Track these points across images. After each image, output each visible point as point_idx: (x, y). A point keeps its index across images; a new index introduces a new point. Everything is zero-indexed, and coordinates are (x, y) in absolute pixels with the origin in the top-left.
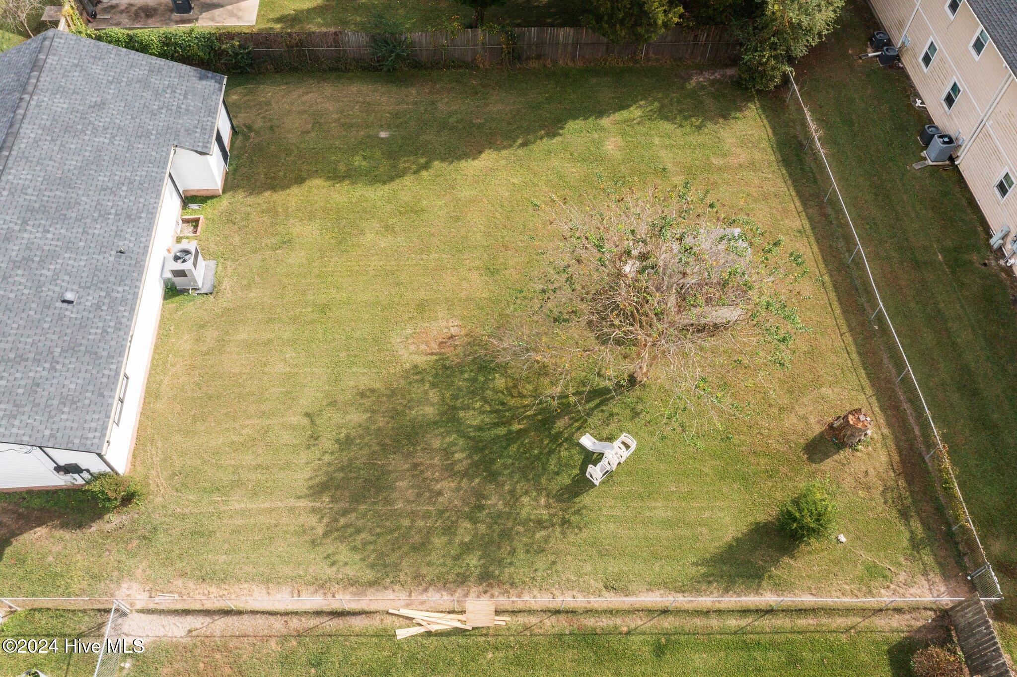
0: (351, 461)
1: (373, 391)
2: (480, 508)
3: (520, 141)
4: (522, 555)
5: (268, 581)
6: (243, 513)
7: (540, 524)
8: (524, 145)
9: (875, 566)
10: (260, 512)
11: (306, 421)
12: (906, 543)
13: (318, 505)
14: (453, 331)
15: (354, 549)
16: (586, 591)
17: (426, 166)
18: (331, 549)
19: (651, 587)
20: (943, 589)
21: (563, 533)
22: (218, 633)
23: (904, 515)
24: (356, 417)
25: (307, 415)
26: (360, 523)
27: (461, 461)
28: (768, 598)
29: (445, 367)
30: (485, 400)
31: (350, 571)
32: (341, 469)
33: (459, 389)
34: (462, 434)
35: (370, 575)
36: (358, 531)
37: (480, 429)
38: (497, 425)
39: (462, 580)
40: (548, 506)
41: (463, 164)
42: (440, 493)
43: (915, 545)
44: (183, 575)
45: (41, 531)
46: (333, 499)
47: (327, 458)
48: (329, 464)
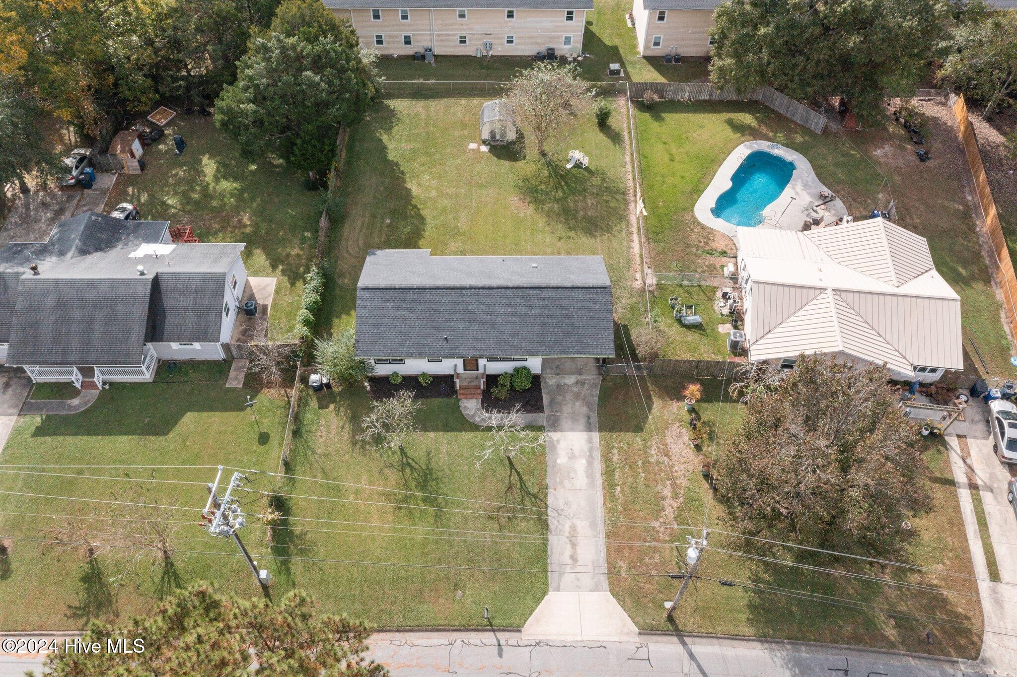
3: (401, 175)
4: (615, 185)
5: (629, 247)
14: (517, 199)
16: (626, 172)
19: (624, 157)
20: (620, 98)
21: (606, 175)
22: (649, 260)
26: (605, 224)
27: (579, 198)
28: (626, 133)
29: (535, 201)
30: (550, 192)
31: (624, 227)
33: (546, 198)
34: (567, 197)
37: (564, 193)
38: (562, 188)
39: (624, 200)
40: (596, 178)
42: (592, 204)
44: (628, 271)
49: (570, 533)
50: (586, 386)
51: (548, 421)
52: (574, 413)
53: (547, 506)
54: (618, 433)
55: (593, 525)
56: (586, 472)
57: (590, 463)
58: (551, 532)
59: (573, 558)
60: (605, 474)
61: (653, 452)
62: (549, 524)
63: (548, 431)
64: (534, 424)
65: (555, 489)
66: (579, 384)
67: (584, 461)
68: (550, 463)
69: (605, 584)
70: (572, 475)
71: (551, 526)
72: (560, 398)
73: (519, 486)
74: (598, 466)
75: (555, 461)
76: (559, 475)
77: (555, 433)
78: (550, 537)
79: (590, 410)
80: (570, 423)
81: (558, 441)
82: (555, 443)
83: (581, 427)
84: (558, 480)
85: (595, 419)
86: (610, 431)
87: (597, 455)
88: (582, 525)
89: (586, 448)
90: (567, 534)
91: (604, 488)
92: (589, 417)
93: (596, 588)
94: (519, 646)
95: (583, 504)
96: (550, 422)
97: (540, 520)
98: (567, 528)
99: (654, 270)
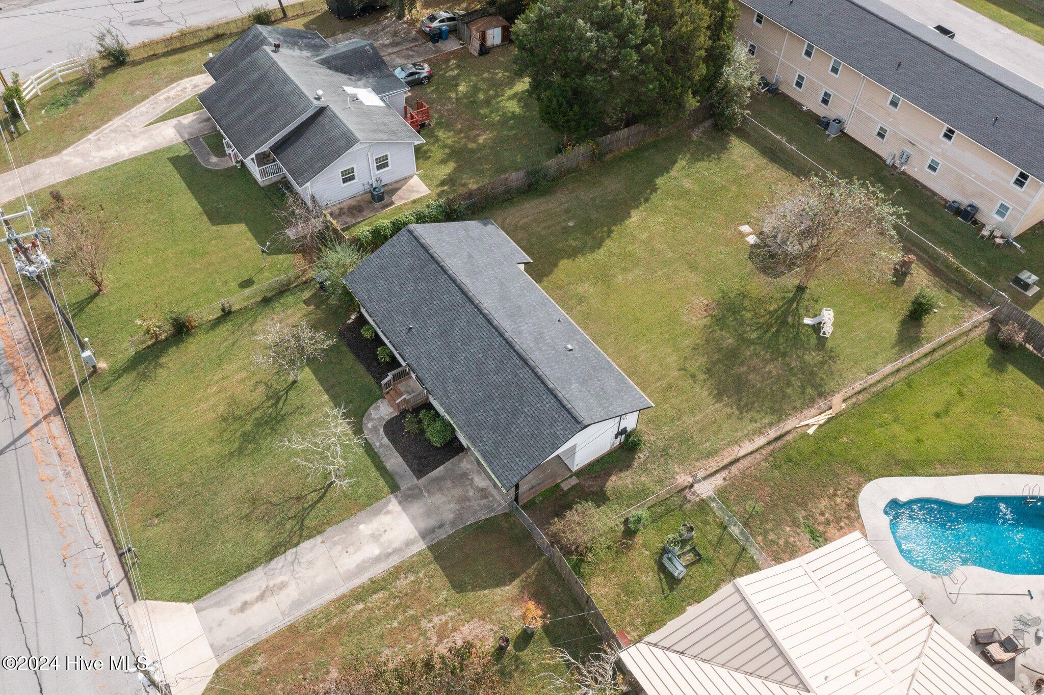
0: (719, 378)
1: (697, 345)
2: (792, 369)
3: (642, 200)
4: (826, 378)
5: (737, 442)
6: (696, 423)
9: (955, 316)
10: (703, 418)
11: (683, 372)
12: (958, 302)
13: (725, 403)
14: (705, 302)
15: (758, 411)
16: (862, 379)
17: (610, 232)
18: (749, 417)
19: (884, 364)
20: (983, 311)
21: (834, 362)
22: (737, 473)
24: (702, 360)
25: (679, 370)
26: (750, 401)
27: (765, 355)
28: (929, 346)
29: (718, 320)
30: (748, 325)
31: (766, 421)
32: (719, 384)
33: (734, 326)
34: (754, 344)
35: (774, 418)
36: (753, 404)
37: (759, 338)
38: (765, 333)
39: (812, 401)
40: (818, 355)
41: (627, 222)
42: (770, 372)
43: (961, 300)
44: (698, 460)
45: (613, 478)
46: (729, 397)
47: (708, 382)
48: (712, 384)
49: (274, 586)
50: (484, 502)
51: (409, 489)
52: (438, 508)
53: (296, 545)
54: (438, 568)
55: (297, 604)
56: (364, 561)
57: (378, 559)
58: (265, 567)
59: (245, 606)
60: (372, 582)
61: (436, 620)
62: (276, 559)
63: (396, 497)
64: (397, 478)
65: (323, 542)
66: (482, 493)
67: (377, 551)
68: (353, 519)
69: (228, 656)
70: (351, 550)
71: (273, 563)
72: (449, 484)
73: (306, 505)
74: (378, 570)
75: (359, 523)
76: (344, 536)
77: (397, 504)
78: (259, 569)
79: (453, 523)
80: (421, 511)
81: (388, 512)
82: (384, 510)
83: (423, 525)
84: (336, 538)
85: (442, 535)
86: (436, 558)
87: (395, 561)
88: (292, 593)
89: (396, 545)
90: (271, 583)
91: (352, 591)
92: (441, 526)
93: (218, 650)
94: (117, 608)
95: (319, 580)
96: (409, 492)
97: (275, 548)
98: (279, 580)
99: (726, 486)
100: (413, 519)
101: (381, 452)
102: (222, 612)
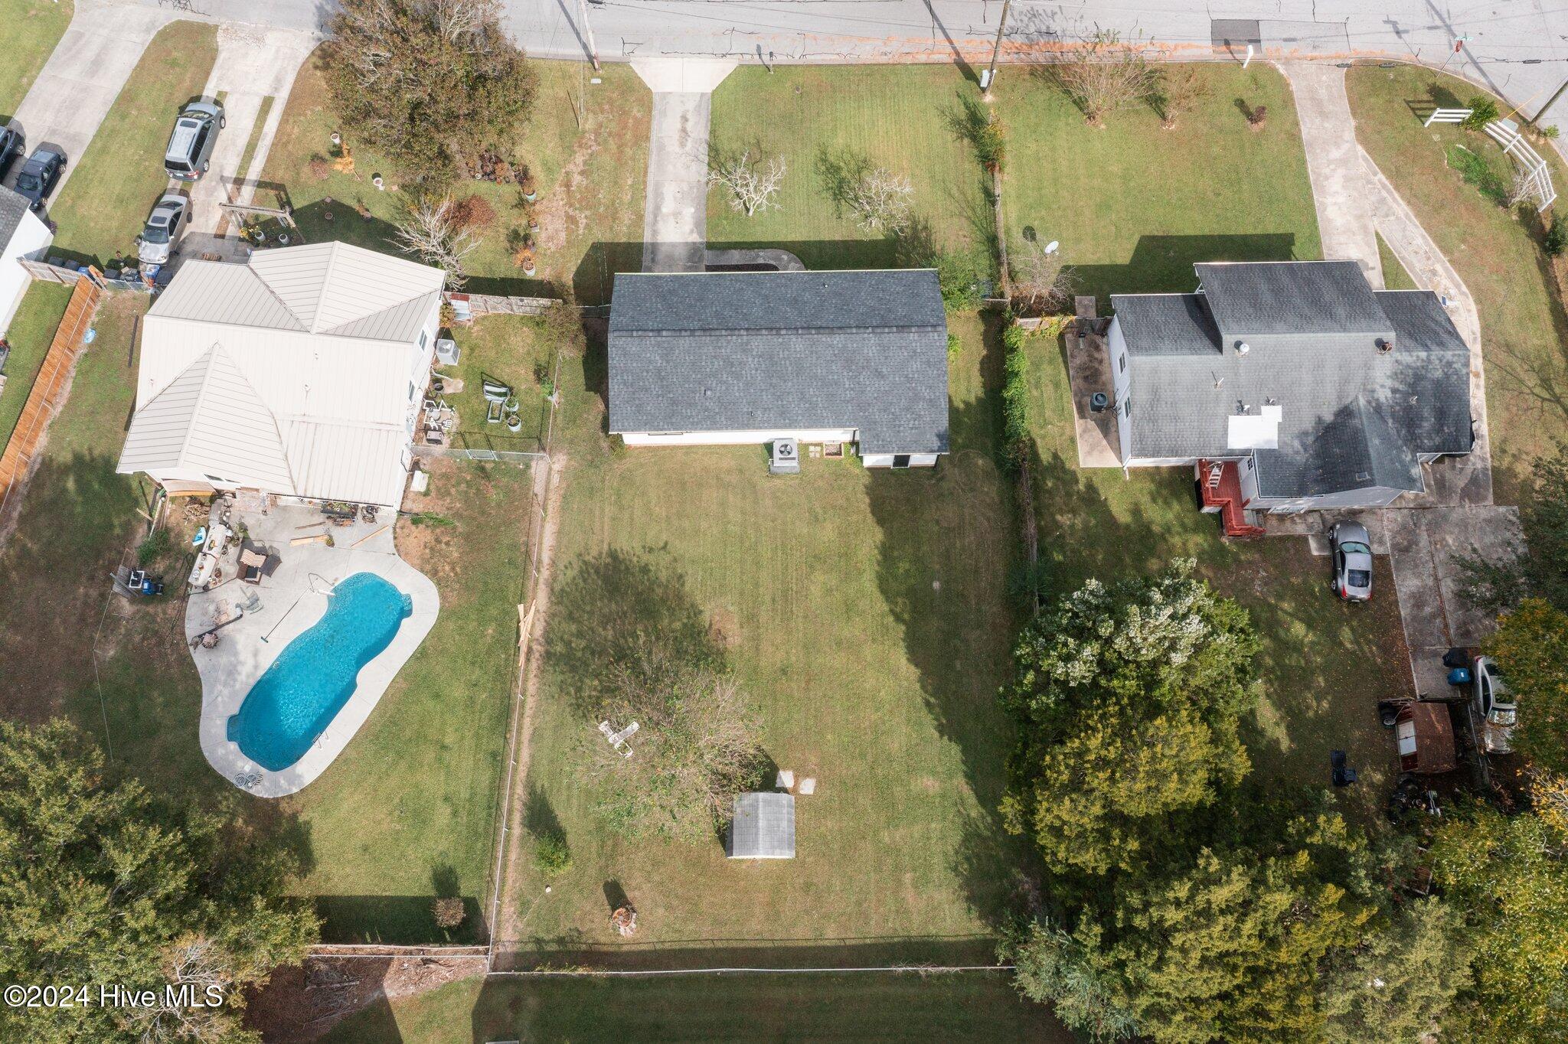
0: (633, 575)
1: (683, 585)
2: (593, 653)
4: (560, 678)
5: (560, 533)
6: (602, 514)
7: (579, 690)
8: (928, 704)
9: (528, 909)
10: (602, 523)
11: (662, 544)
12: (541, 935)
13: (604, 555)
15: (574, 578)
16: (534, 717)
18: (575, 566)
19: (532, 757)
20: (509, 950)
21: (571, 705)
22: (534, 509)
23: (561, 941)
24: (663, 575)
25: (666, 544)
27: (626, 641)
29: (699, 633)
32: (627, 568)
33: (681, 643)
35: (557, 588)
36: (585, 580)
39: (549, 641)
40: (590, 697)
41: (903, 650)
42: (605, 629)
43: (538, 941)
44: (568, 486)
46: (607, 565)
47: (635, 559)
48: (631, 561)
49: (687, 140)
51: (702, 255)
53: (709, 164)
54: (621, 241)
55: (661, 148)
56: (663, 199)
57: (657, 208)
58: (706, 140)
59: (685, 119)
60: (643, 196)
61: (585, 221)
62: (707, 148)
63: (701, 243)
64: (719, 252)
65: (698, 181)
67: (664, 210)
68: (703, 207)
69: (656, 99)
70: (679, 195)
71: (706, 146)
74: (649, 206)
75: (697, 210)
76: (694, 196)
77: (695, 241)
78: (707, 137)
80: (677, 253)
81: (692, 232)
82: (695, 230)
83: (663, 249)
84: (695, 190)
85: (646, 257)
86: (631, 243)
87: (648, 218)
88: (673, 146)
89: (660, 225)
90: (690, 139)
91: (645, 183)
92: (653, 260)
93: (665, 95)
94: (741, 54)
95: (670, 168)
96: (699, 254)
97: (717, 151)
98: (689, 144)
99: (529, 489)
100: (673, 245)
101: (753, 253)
102: (691, 106)
